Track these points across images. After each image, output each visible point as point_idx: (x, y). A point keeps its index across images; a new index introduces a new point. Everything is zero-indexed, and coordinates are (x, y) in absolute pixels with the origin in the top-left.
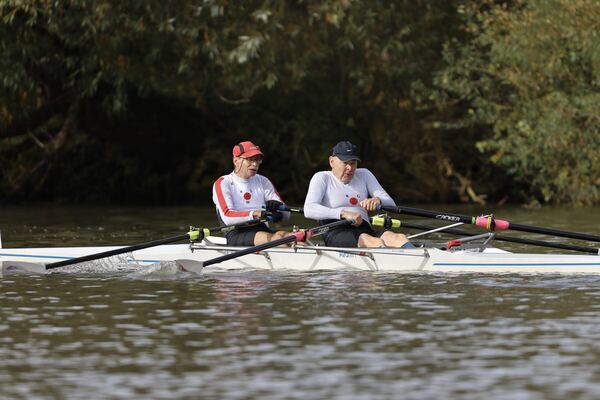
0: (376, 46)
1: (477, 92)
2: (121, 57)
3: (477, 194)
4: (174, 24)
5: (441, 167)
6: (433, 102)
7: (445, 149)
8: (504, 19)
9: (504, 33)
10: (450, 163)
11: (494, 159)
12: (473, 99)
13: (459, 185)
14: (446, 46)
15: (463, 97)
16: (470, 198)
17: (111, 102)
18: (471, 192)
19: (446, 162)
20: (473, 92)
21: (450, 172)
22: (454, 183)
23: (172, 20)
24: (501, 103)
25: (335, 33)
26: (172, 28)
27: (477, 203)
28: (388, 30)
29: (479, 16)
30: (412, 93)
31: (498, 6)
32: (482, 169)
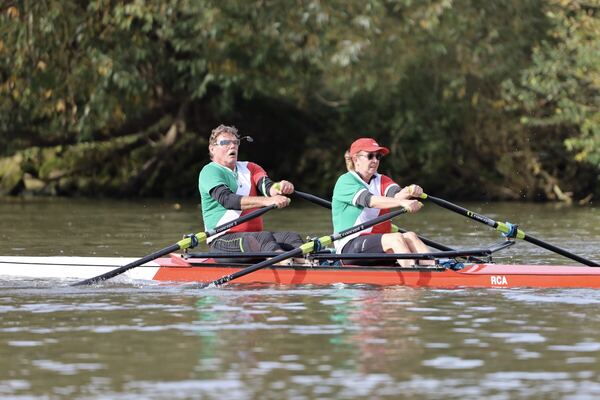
0: (468, 50)
1: (564, 93)
2: (228, 61)
3: (563, 191)
4: (278, 29)
5: (529, 166)
6: (522, 102)
7: (533, 149)
8: (591, 26)
9: (589, 38)
10: (539, 161)
11: (579, 157)
12: (559, 100)
13: (546, 183)
14: (536, 50)
15: (550, 97)
16: (557, 196)
17: (219, 104)
18: (557, 190)
19: (534, 161)
20: (559, 93)
21: (537, 170)
22: (542, 181)
23: (277, 25)
24: (587, 104)
25: (430, 39)
26: (276, 32)
27: (563, 201)
28: (479, 34)
29: (567, 23)
30: (503, 94)
31: (584, 12)
32: (568, 168)
